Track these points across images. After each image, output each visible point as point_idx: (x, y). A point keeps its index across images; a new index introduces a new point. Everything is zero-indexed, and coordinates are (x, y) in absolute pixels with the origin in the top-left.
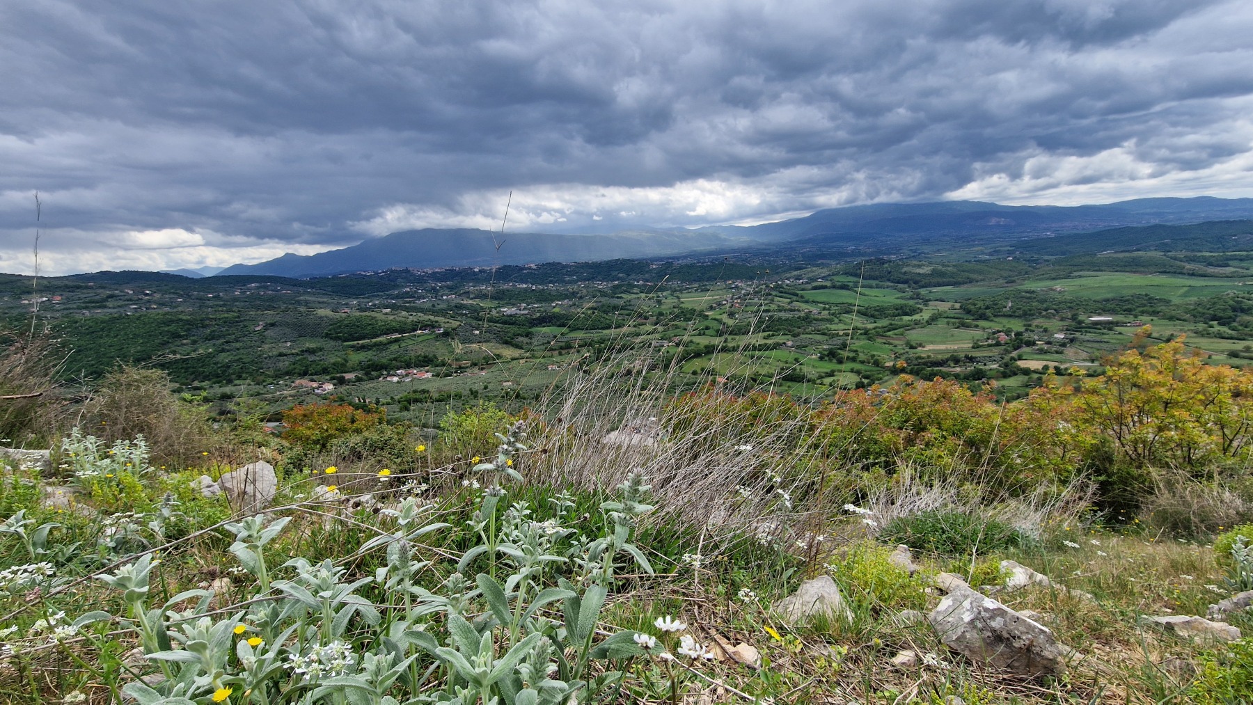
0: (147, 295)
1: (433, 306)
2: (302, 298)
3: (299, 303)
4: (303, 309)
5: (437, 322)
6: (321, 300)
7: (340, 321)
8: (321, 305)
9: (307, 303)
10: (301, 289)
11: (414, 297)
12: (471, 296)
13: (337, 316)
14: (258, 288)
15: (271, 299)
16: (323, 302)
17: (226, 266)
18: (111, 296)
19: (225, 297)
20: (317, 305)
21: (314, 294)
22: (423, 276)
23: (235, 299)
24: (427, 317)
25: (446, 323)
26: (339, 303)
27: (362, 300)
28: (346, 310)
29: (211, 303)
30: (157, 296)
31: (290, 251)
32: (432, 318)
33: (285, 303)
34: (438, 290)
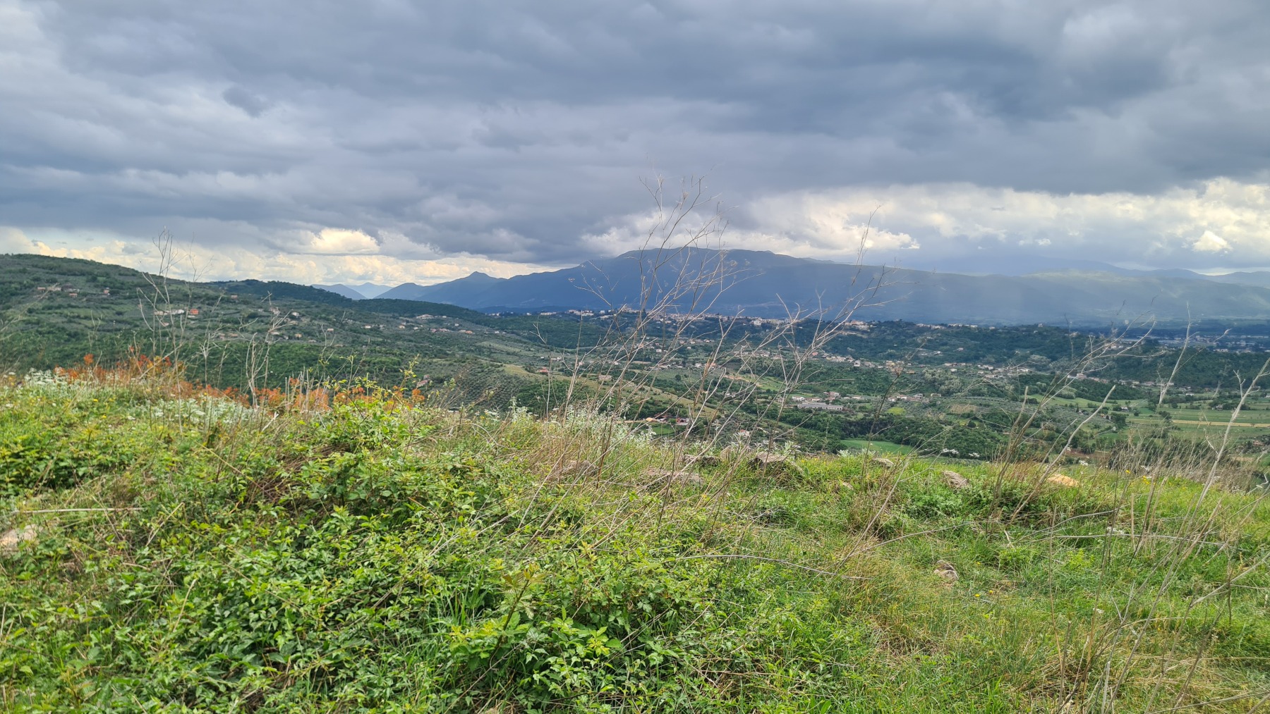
0: (293, 318)
1: (678, 378)
2: (485, 344)
3: (480, 350)
4: (484, 361)
5: (681, 406)
6: (511, 349)
7: (535, 387)
8: (510, 358)
9: (491, 351)
10: (486, 330)
11: (648, 360)
12: (743, 367)
13: (531, 378)
14: (430, 322)
15: (445, 341)
16: (514, 354)
17: (393, 285)
18: (252, 316)
19: (386, 332)
20: (504, 357)
21: (502, 339)
22: (668, 326)
23: (398, 337)
24: (665, 396)
25: (697, 411)
26: (535, 358)
27: (570, 356)
28: (545, 370)
29: (368, 339)
30: (305, 321)
31: (481, 270)
32: (674, 398)
33: (460, 349)
34: (689, 353)
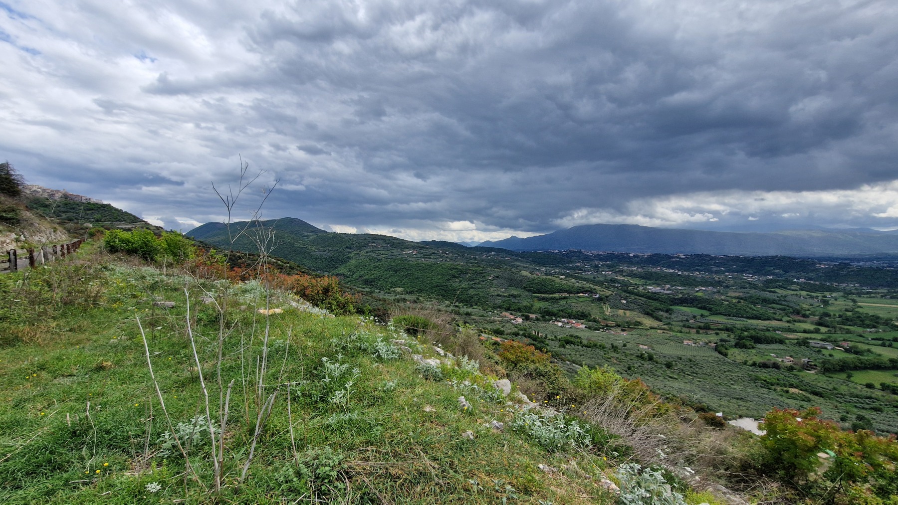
0: (447, 254)
1: (594, 278)
2: (515, 263)
3: (513, 266)
4: (514, 270)
5: (595, 289)
6: (525, 265)
7: (533, 280)
8: (525, 269)
9: (517, 266)
10: (516, 258)
11: (582, 270)
12: (624, 274)
13: (532, 276)
14: (495, 255)
15: (500, 262)
16: (526, 267)
17: (482, 241)
18: (433, 253)
19: (479, 259)
20: (522, 268)
21: (522, 262)
22: (591, 256)
23: (483, 260)
24: (588, 285)
25: (601, 291)
26: (534, 269)
27: (548, 268)
28: (538, 274)
29: (471, 261)
30: (451, 255)
31: (514, 235)
32: (592, 286)
33: (506, 265)
34: (599, 267)
